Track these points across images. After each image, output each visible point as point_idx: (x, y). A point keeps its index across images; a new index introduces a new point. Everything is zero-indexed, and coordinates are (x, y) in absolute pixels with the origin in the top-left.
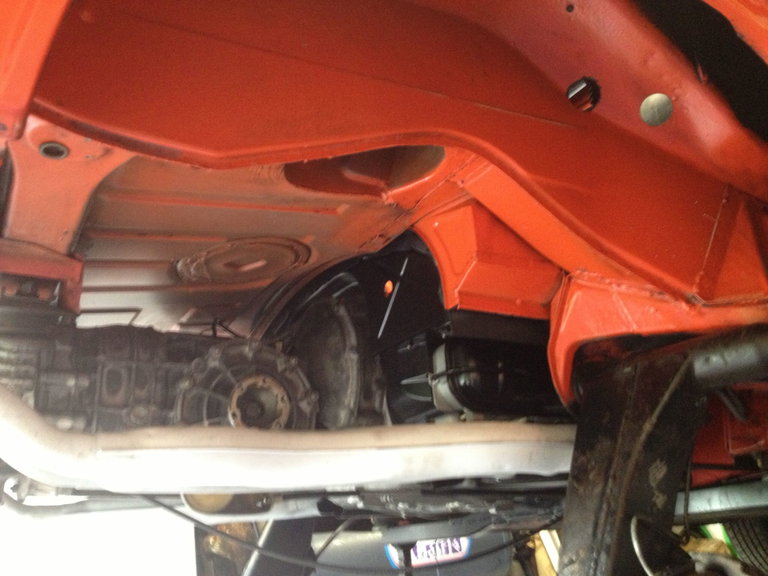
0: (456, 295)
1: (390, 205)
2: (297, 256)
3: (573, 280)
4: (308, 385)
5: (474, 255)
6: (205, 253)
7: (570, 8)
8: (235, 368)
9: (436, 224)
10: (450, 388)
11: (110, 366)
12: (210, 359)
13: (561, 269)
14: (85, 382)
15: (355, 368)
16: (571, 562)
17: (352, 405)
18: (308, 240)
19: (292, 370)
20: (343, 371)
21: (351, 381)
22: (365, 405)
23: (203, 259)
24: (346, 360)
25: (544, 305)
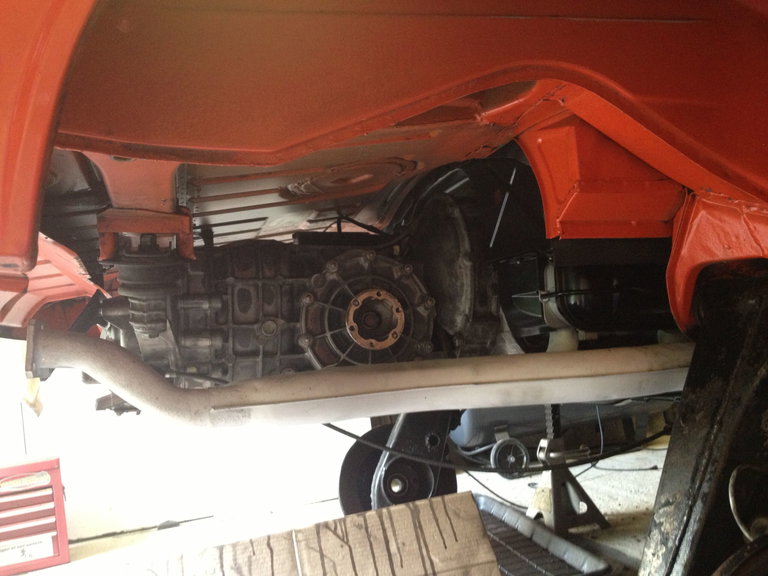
1: (486, 126)
2: (403, 168)
3: (697, 198)
4: (424, 291)
5: (576, 185)
6: (309, 179)
8: (351, 281)
9: (540, 140)
11: (239, 286)
12: (328, 274)
13: (683, 187)
14: (218, 305)
15: (469, 275)
16: (668, 503)
17: (467, 311)
19: (408, 277)
20: (457, 278)
21: (465, 288)
22: (481, 310)
23: (309, 182)
24: (460, 267)
25: (666, 222)
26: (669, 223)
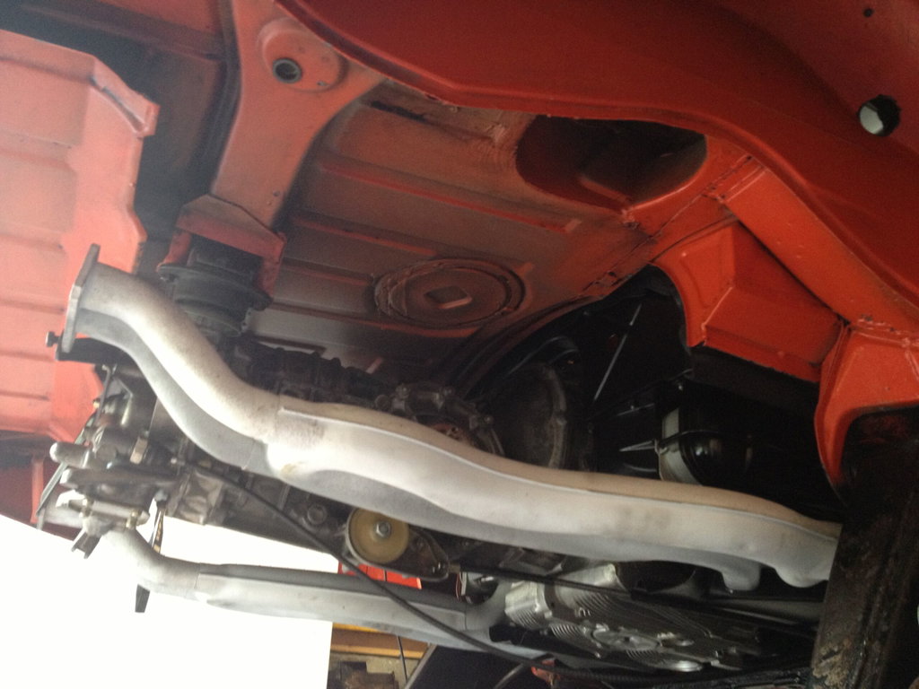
0: (703, 328)
1: (630, 225)
2: (508, 297)
3: (854, 332)
5: (731, 280)
6: (407, 273)
7: (868, 12)
8: (421, 414)
9: (684, 254)
10: (683, 457)
12: (395, 400)
13: (839, 317)
15: (561, 435)
16: (832, 654)
18: (524, 271)
19: (486, 430)
20: (545, 439)
21: (555, 450)
23: (404, 281)
24: (551, 427)
25: (813, 365)
26: (817, 367)
